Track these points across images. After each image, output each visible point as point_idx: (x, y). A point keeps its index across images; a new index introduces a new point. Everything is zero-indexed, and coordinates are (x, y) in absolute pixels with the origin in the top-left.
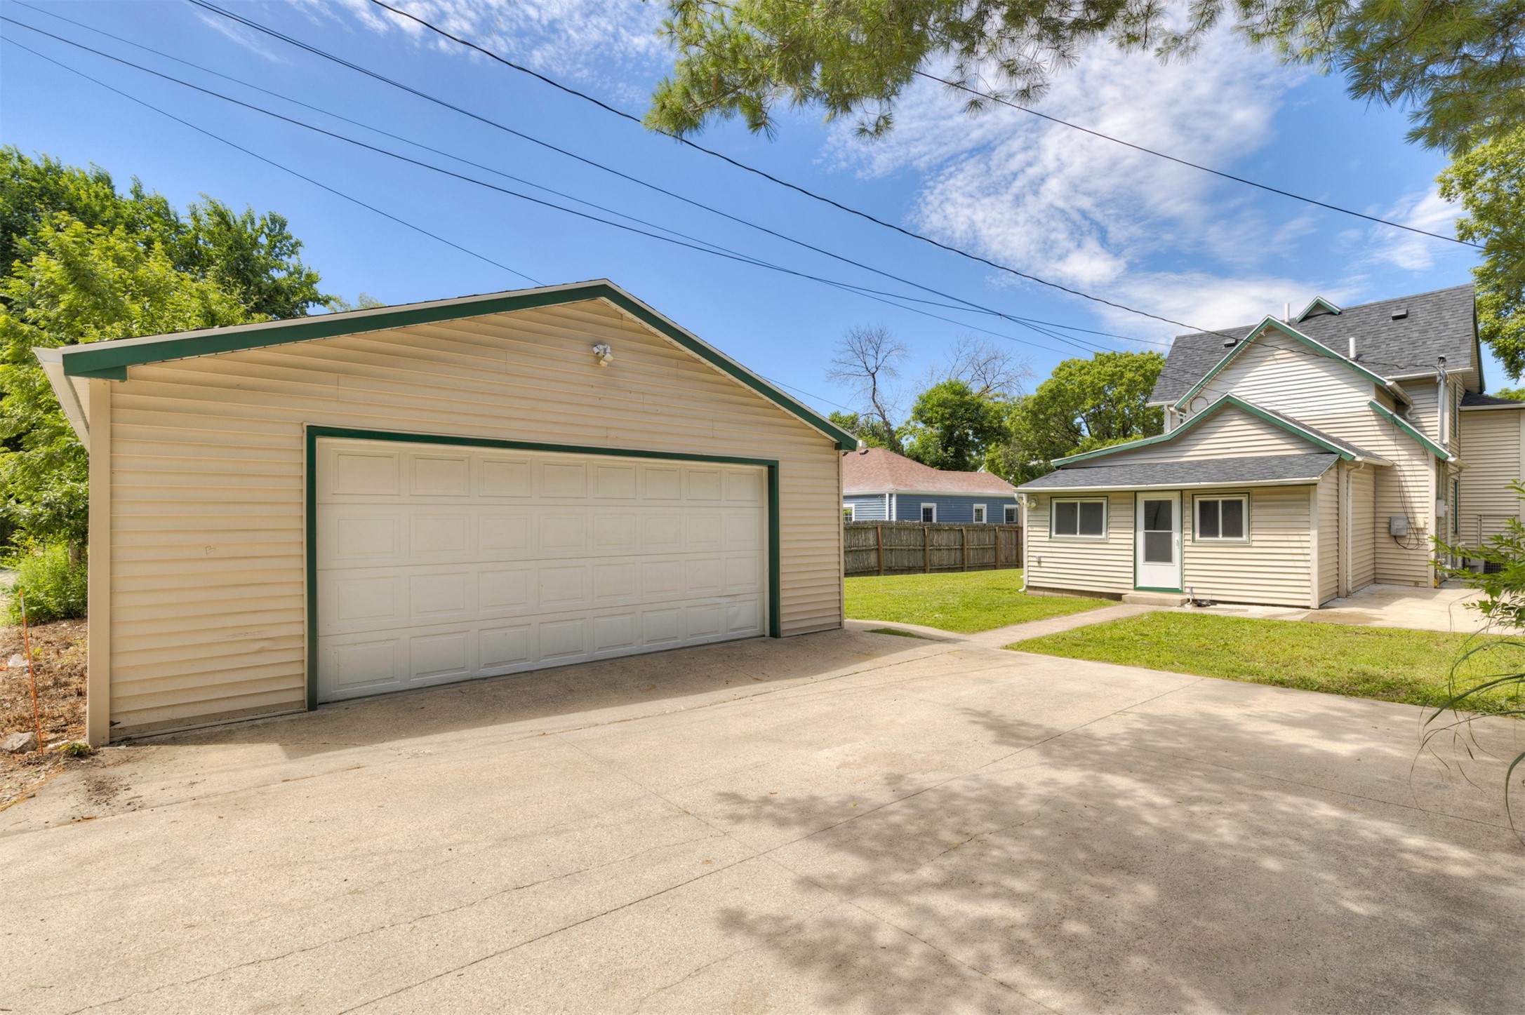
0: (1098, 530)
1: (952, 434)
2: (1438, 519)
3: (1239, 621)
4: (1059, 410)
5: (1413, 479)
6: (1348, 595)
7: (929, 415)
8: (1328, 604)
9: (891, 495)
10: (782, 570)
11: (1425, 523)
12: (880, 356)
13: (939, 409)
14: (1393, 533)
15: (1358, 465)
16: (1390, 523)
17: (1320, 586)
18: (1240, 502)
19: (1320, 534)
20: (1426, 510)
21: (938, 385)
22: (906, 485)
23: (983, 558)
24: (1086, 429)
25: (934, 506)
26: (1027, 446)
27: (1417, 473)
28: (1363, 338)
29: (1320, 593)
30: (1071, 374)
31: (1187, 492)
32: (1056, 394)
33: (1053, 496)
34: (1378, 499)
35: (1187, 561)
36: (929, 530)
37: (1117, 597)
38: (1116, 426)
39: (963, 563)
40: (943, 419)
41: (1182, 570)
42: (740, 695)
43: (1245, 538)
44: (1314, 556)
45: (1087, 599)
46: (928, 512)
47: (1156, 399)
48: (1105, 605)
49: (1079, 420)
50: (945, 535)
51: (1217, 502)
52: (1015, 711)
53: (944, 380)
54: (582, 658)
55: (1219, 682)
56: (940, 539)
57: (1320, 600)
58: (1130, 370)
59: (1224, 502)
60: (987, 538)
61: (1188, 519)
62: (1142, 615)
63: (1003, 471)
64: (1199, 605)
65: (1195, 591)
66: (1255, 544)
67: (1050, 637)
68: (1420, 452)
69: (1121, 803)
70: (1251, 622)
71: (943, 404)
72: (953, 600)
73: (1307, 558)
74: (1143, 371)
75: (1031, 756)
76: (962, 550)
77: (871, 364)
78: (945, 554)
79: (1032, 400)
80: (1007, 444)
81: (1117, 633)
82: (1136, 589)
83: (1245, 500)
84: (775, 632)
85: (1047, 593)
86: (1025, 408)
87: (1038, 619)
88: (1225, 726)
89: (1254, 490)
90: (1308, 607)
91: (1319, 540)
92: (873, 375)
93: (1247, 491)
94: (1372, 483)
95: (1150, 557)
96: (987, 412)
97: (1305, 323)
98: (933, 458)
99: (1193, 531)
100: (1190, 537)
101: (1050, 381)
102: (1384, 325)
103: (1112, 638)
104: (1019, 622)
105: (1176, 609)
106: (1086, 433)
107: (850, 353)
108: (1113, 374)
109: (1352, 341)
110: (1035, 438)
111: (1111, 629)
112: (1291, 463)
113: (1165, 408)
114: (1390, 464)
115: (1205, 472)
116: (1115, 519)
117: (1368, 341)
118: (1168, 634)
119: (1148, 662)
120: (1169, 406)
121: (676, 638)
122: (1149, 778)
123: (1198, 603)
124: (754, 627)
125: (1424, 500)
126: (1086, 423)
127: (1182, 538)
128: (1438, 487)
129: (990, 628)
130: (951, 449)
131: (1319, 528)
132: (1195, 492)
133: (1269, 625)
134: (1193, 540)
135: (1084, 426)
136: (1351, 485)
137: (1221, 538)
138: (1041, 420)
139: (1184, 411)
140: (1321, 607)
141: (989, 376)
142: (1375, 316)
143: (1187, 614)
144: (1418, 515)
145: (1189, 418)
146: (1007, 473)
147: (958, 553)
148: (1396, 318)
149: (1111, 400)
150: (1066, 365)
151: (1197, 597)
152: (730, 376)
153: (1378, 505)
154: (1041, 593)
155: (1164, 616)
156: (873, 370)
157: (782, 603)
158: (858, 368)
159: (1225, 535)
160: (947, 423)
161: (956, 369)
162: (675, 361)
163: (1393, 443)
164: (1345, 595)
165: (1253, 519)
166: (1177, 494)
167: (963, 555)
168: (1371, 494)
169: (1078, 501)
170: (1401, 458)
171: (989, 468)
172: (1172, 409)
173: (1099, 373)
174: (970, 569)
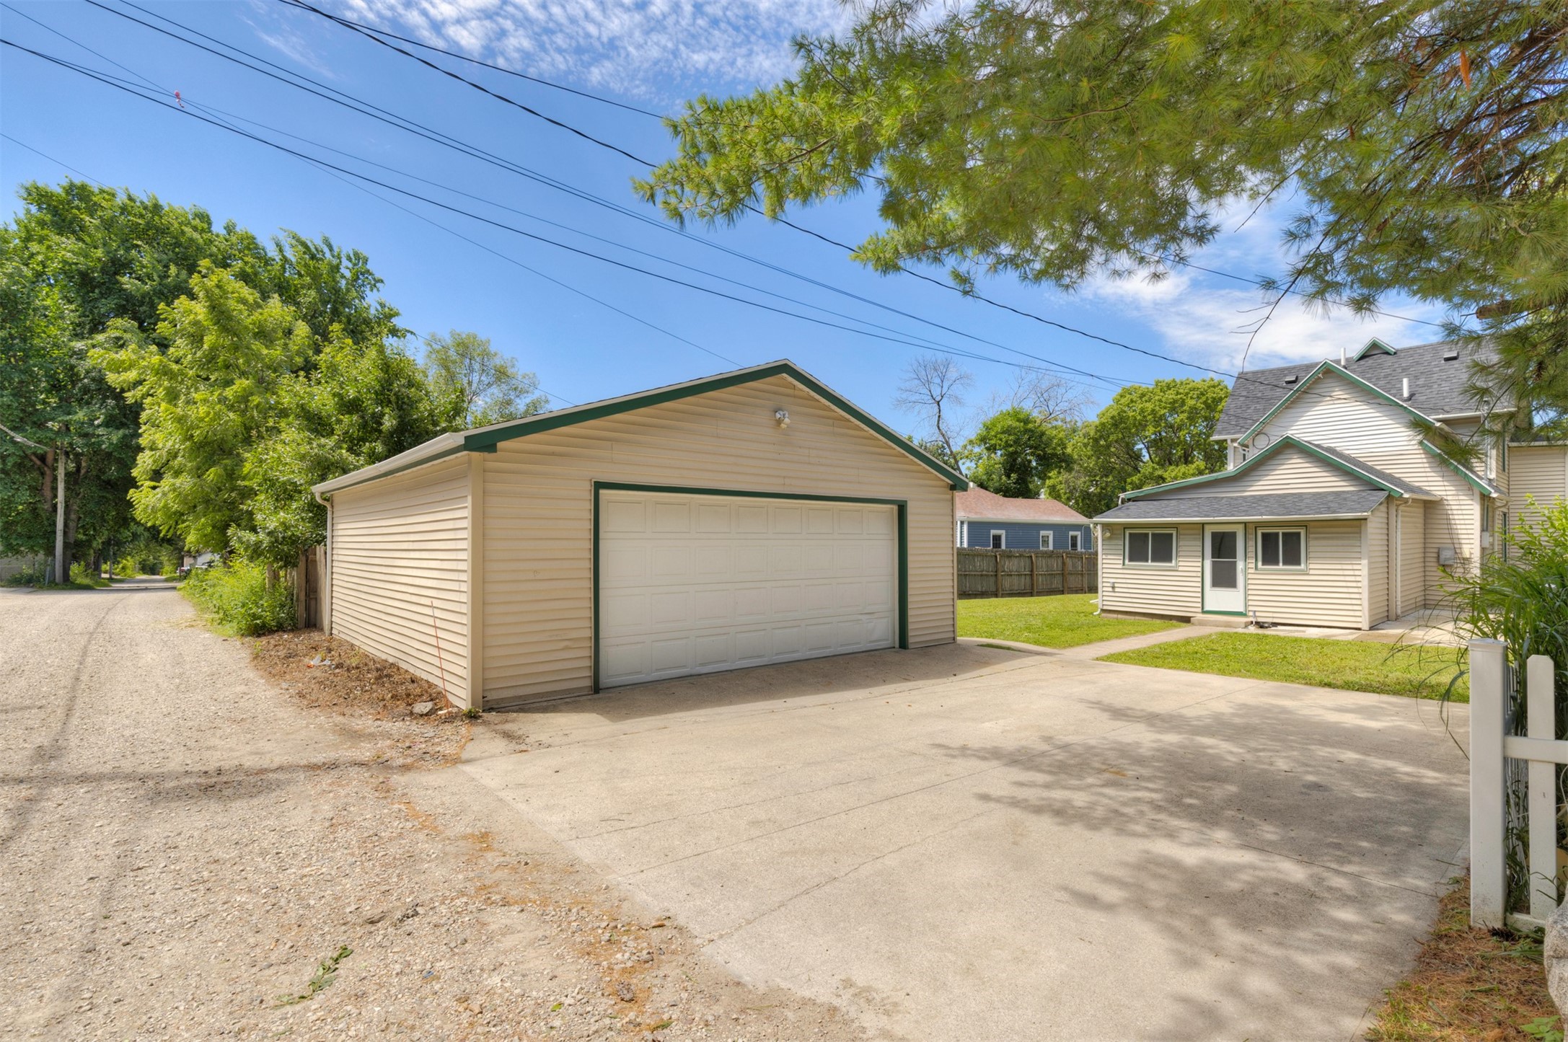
0: (1168, 558)
1: (1015, 460)
2: (1483, 549)
3: (1296, 640)
4: (1120, 435)
5: (1460, 512)
6: (1397, 618)
7: (993, 442)
8: (1379, 626)
9: (962, 523)
10: (910, 592)
11: (1471, 554)
12: (946, 385)
13: (1003, 436)
14: (1442, 563)
15: (1406, 501)
16: (1438, 553)
17: (1370, 610)
18: (1299, 534)
19: (1370, 563)
20: (1472, 541)
21: (1002, 413)
22: (976, 513)
23: (1052, 583)
24: (1147, 455)
25: (1002, 533)
26: (1088, 472)
27: (1463, 507)
28: (1416, 378)
29: (1370, 616)
30: (1132, 401)
31: (1250, 525)
32: (1118, 422)
33: (1126, 527)
34: (1428, 531)
35: (1250, 587)
36: (1001, 556)
37: (1186, 620)
38: (1178, 452)
39: (1032, 588)
40: (1008, 445)
41: (1246, 595)
42: (898, 690)
43: (1303, 566)
44: (1365, 583)
45: (1158, 621)
46: (997, 539)
47: (1220, 433)
48: (1176, 627)
49: (1140, 446)
50: (1015, 561)
51: (1277, 534)
52: (1121, 701)
53: (1007, 407)
54: (764, 661)
55: (1279, 684)
56: (1011, 565)
57: (1370, 622)
58: (1191, 398)
59: (1284, 534)
60: (1055, 564)
61: (1251, 549)
62: (1210, 635)
63: (1064, 497)
64: (1262, 627)
65: (1257, 614)
66: (1311, 572)
67: (1133, 652)
68: (1466, 487)
69: (1210, 751)
70: (1307, 641)
71: (1007, 431)
72: (1037, 622)
73: (1359, 585)
74: (1204, 399)
75: (1141, 727)
76: (1031, 575)
77: (937, 392)
78: (1015, 579)
79: (1093, 427)
80: (1069, 470)
81: (1190, 649)
82: (1204, 612)
83: (1303, 532)
84: (903, 643)
85: (1120, 616)
86: (1086, 435)
87: (1117, 638)
88: (1284, 710)
89: (1312, 524)
90: (1359, 629)
91: (1370, 569)
92: (938, 403)
93: (1304, 524)
94: (1421, 515)
95: (1217, 583)
96: (1051, 439)
97: (1362, 362)
98: (997, 484)
99: (1256, 560)
100: (1253, 566)
101: (1111, 407)
102: (1436, 366)
103: (1187, 652)
104: (1102, 639)
105: (1240, 630)
106: (1146, 458)
107: (917, 382)
108: (1175, 401)
109: (1405, 381)
110: (1097, 464)
111: (1184, 645)
112: (1345, 499)
113: (1229, 442)
114: (1439, 498)
115: (1267, 507)
116: (1184, 548)
117: (1421, 382)
118: (1234, 649)
119: (1220, 670)
120: (1233, 441)
121: (830, 647)
122: (1229, 739)
123: (1260, 625)
124: (887, 640)
125: (1469, 532)
126: (1148, 449)
127: (1246, 566)
128: (1482, 520)
129: (1078, 644)
130: (1014, 476)
131: (1370, 557)
132: (1257, 525)
133: (1323, 643)
134: (1256, 568)
135: (1144, 452)
136: (1400, 519)
137: (1281, 566)
138: (1102, 446)
139: (1247, 447)
140: (1371, 628)
141: (1052, 404)
142: (1428, 357)
143: (1251, 635)
144: (1464, 546)
145: (1253, 454)
146: (1069, 499)
147: (1028, 578)
148: (1447, 359)
149: (1172, 426)
150: (1127, 392)
151: (1260, 620)
152: (872, 432)
153: (1428, 536)
154: (1115, 616)
155: (1230, 635)
156: (938, 398)
157: (910, 620)
158: (923, 396)
159: (1284, 563)
160: (1011, 449)
161: (1019, 395)
162: (830, 421)
163: (1440, 479)
164: (1394, 617)
165: (1311, 549)
166: (1242, 526)
167: (1032, 580)
168: (1420, 526)
169: (1150, 532)
170: (1448, 493)
171: (1050, 494)
172: (1236, 445)
173: (1160, 401)
174: (1040, 594)
